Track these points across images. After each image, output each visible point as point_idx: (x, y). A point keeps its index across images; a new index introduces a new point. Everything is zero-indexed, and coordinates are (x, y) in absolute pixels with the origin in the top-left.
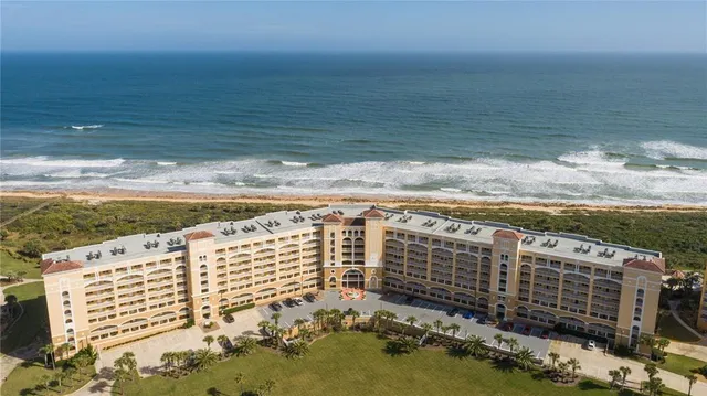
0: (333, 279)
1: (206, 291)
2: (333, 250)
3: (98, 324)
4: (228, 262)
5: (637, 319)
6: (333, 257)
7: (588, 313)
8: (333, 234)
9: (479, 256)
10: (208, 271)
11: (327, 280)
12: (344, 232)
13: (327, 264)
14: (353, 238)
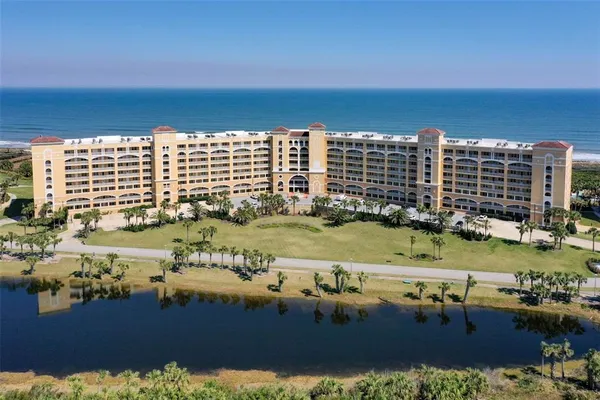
0: (281, 184)
1: (167, 178)
2: (280, 157)
3: (74, 196)
4: (188, 157)
5: (548, 194)
6: (280, 164)
7: (505, 196)
8: (280, 143)
9: (407, 154)
10: (169, 160)
11: (275, 184)
12: (291, 142)
13: (275, 169)
14: (299, 147)
